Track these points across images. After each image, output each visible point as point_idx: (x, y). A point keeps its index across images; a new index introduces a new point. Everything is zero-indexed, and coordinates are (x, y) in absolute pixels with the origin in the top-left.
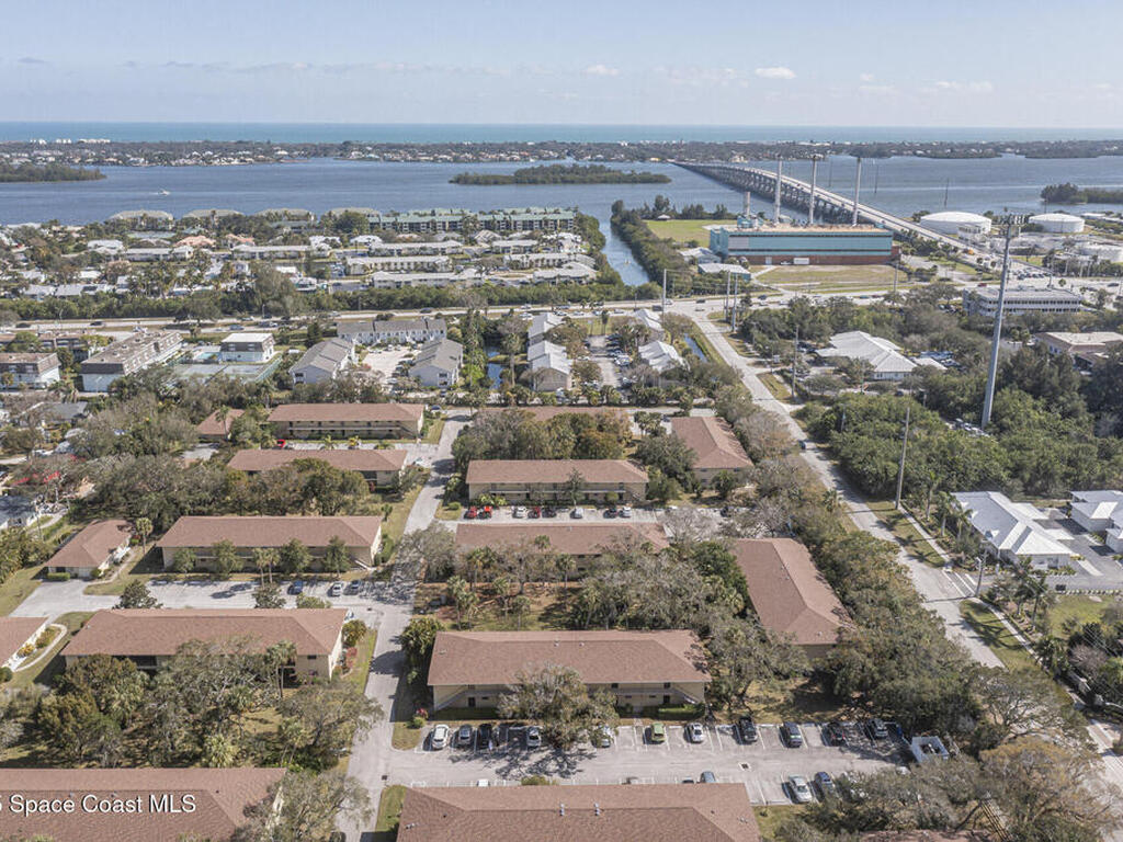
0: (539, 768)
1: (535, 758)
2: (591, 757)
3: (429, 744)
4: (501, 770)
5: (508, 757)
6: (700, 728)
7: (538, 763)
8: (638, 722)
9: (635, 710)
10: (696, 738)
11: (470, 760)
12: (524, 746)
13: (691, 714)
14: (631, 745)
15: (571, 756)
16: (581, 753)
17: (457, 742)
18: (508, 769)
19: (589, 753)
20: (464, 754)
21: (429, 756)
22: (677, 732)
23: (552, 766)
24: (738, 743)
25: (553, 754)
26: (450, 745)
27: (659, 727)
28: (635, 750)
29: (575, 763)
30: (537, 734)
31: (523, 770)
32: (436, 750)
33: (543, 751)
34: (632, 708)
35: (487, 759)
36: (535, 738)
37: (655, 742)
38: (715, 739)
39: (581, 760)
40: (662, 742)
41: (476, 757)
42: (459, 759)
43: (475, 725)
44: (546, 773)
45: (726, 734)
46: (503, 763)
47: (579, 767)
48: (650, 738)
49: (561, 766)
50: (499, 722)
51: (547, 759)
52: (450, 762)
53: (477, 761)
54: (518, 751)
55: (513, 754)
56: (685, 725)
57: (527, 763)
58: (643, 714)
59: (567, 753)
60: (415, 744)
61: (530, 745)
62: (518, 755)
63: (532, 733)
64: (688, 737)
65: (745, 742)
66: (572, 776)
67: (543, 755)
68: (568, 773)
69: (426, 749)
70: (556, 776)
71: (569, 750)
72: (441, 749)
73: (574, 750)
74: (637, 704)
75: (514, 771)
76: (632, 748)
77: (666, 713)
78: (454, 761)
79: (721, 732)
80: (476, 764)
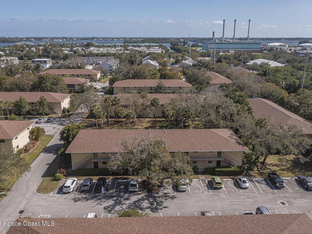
0: (136, 205)
1: (134, 198)
2: (173, 198)
3: (62, 191)
4: (108, 207)
5: (115, 198)
6: (246, 179)
7: (135, 202)
8: (203, 177)
9: (199, 170)
10: (244, 186)
11: (87, 200)
12: (126, 191)
13: (237, 171)
14: (200, 190)
15: (159, 197)
16: (166, 196)
17: (80, 190)
18: (114, 206)
19: (171, 195)
20: (84, 196)
21: (59, 197)
22: (229, 182)
23: (145, 204)
24: (272, 188)
25: (146, 196)
26: (76, 191)
27: (218, 179)
28: (203, 193)
29: (162, 202)
30: (136, 183)
31: (124, 207)
32: (65, 193)
33: (139, 194)
34: (198, 169)
35: (100, 199)
36: (135, 185)
37: (216, 189)
38: (256, 186)
39: (166, 200)
40: (221, 188)
41: (92, 198)
42: (79, 199)
43: (95, 179)
44: (141, 209)
45: (262, 184)
46: (111, 202)
47: (165, 204)
48: (212, 186)
49: (152, 204)
50: (111, 177)
51: (142, 199)
52: (73, 201)
53: (93, 201)
54: (122, 194)
55: (119, 196)
56: (233, 179)
57: (127, 202)
58: (205, 172)
59: (156, 195)
60: (52, 190)
61: (130, 190)
62: (122, 197)
63: (132, 182)
64: (238, 185)
65: (277, 188)
66: (160, 211)
67: (140, 197)
68: (156, 209)
69: (59, 193)
70: (148, 211)
71: (157, 193)
72: (69, 193)
73: (161, 194)
74: (201, 166)
75: (118, 208)
76: (201, 191)
77: (221, 171)
78: (75, 201)
79: (258, 182)
80: (91, 203)
